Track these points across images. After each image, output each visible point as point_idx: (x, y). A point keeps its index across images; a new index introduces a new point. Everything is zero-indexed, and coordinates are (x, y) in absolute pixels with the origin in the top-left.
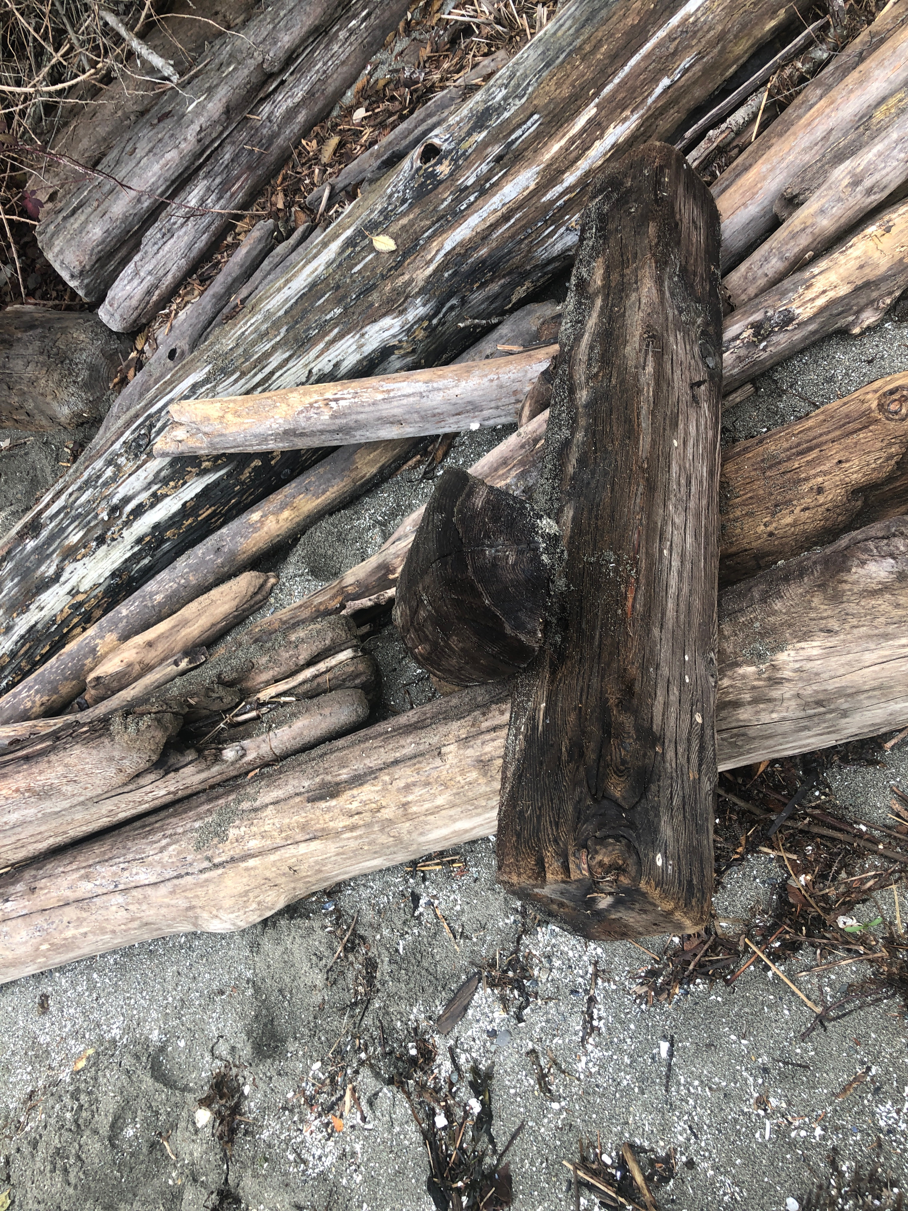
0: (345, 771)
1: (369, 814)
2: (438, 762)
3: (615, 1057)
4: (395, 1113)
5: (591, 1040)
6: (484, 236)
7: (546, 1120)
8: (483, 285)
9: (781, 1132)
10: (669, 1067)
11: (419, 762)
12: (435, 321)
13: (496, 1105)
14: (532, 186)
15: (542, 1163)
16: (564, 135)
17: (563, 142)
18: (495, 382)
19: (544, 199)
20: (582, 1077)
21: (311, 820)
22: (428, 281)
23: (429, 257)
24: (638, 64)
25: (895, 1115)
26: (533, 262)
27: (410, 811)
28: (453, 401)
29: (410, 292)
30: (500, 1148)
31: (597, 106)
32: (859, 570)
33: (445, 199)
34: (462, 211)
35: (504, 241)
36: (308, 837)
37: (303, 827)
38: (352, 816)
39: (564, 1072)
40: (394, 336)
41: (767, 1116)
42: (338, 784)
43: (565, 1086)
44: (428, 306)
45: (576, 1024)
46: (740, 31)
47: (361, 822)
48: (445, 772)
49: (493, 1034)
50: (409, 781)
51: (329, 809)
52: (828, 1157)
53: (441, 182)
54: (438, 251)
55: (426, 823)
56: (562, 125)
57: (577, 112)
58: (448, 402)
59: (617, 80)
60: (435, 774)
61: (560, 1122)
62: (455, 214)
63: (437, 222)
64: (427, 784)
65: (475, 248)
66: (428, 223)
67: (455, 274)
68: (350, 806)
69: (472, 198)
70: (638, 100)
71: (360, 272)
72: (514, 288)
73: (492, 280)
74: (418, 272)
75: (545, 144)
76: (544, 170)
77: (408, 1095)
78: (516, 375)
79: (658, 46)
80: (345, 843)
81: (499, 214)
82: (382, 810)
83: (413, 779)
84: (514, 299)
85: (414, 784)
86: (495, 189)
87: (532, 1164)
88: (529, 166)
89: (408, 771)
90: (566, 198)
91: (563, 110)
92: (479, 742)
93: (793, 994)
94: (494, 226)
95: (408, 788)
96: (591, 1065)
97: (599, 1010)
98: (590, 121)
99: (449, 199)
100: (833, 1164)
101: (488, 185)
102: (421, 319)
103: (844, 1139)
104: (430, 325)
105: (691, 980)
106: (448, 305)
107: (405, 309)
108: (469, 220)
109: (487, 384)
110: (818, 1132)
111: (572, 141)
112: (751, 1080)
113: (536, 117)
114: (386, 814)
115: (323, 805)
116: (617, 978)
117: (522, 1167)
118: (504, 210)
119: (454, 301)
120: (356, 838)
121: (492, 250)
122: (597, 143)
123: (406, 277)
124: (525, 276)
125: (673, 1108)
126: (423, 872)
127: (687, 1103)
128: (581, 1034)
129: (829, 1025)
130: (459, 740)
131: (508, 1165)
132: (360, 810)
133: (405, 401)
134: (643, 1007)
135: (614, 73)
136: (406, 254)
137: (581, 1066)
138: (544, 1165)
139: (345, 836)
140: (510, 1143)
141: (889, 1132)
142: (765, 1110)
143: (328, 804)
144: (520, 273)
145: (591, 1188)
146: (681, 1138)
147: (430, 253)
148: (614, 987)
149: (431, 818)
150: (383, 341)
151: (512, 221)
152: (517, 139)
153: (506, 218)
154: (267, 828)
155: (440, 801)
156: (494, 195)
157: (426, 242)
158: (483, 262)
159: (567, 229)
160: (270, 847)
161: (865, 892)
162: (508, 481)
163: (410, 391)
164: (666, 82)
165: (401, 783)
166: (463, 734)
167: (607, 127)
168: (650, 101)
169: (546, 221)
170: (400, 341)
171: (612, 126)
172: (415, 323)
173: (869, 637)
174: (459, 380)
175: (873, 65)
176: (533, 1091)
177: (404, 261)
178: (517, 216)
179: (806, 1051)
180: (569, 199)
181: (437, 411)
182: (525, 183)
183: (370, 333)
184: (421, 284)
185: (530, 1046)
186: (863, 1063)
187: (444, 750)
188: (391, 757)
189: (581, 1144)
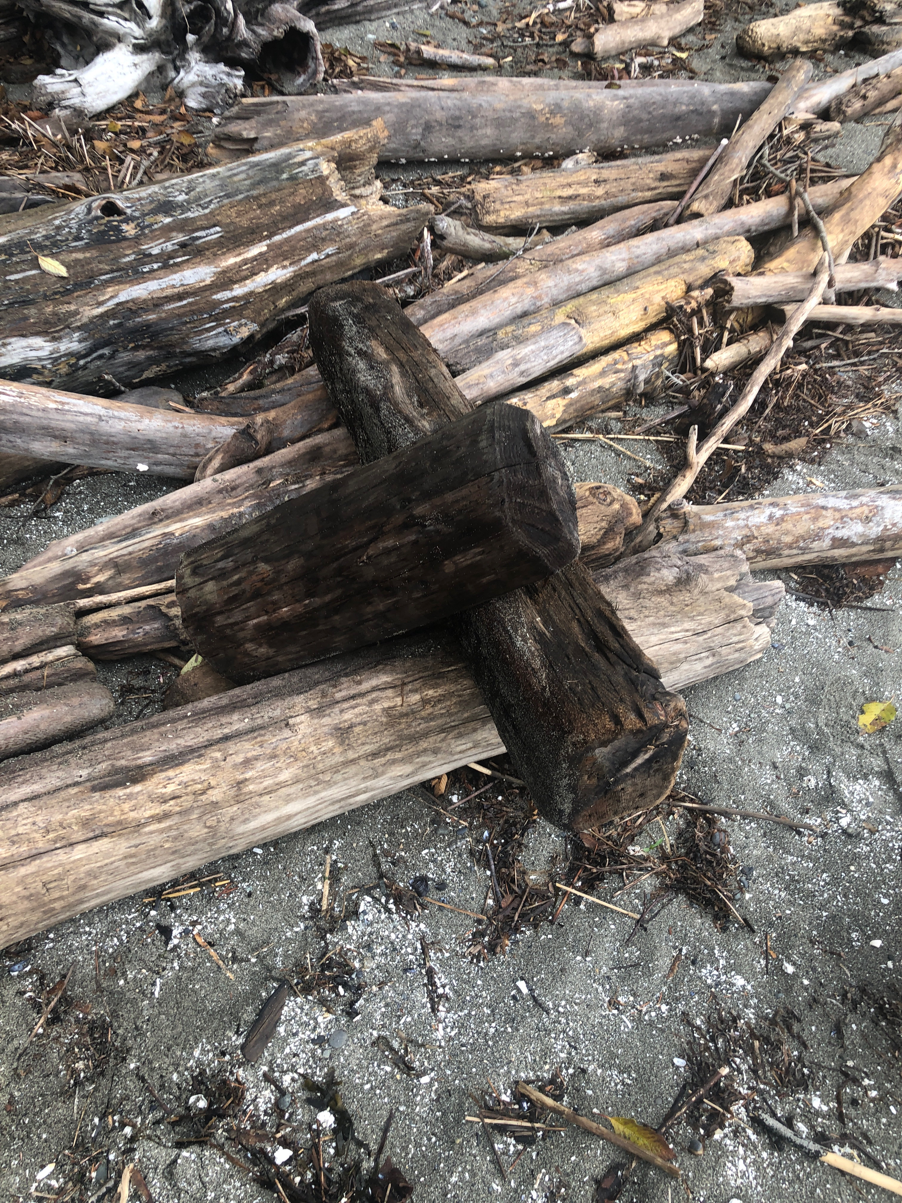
0: (148, 753)
1: (191, 798)
2: (287, 733)
3: (473, 1013)
4: (207, 1175)
5: (441, 1008)
6: (157, 303)
7: (418, 1098)
8: (136, 348)
9: (638, 1020)
10: (535, 999)
11: (263, 735)
12: (82, 362)
13: (352, 1107)
14: (208, 282)
15: (429, 1139)
16: (240, 254)
17: (238, 259)
18: (180, 430)
19: (214, 297)
20: (443, 1044)
21: (100, 812)
22: (92, 320)
23: (101, 299)
24: (301, 232)
25: (715, 972)
26: (185, 347)
27: (246, 790)
28: (133, 434)
29: (72, 323)
30: (374, 1147)
31: (268, 246)
32: (656, 574)
33: (128, 255)
34: (144, 273)
35: (172, 315)
36: (91, 835)
37: (85, 823)
38: (165, 802)
39: (423, 1045)
40: (40, 359)
41: (621, 1012)
42: (140, 767)
43: (428, 1058)
44: (83, 344)
45: (421, 997)
46: (363, 249)
47: (178, 809)
48: (296, 743)
49: (320, 1041)
50: (249, 755)
51: (130, 797)
52: (682, 1021)
53: (125, 239)
54: (112, 297)
55: (258, 805)
56: (239, 246)
57: (251, 243)
58: (127, 433)
59: (284, 235)
60: (284, 746)
61: (433, 1095)
62: (136, 272)
63: (117, 271)
64: (273, 756)
65: (146, 311)
66: (107, 267)
67: (119, 325)
68: (164, 791)
69: (155, 266)
70: (296, 258)
71: (17, 281)
72: (151, 365)
73: (144, 347)
74: (87, 308)
75: (224, 254)
76: (220, 273)
77: (221, 1147)
78: (201, 430)
79: (315, 228)
80: (144, 839)
81: (176, 290)
82: (210, 792)
83: (255, 753)
84: (146, 375)
85: (256, 758)
86: (177, 268)
87: (418, 1145)
88: (209, 264)
89: (247, 745)
90: (232, 304)
91: (241, 235)
92: (336, 710)
93: (612, 911)
94: (169, 299)
95: (247, 763)
96: (448, 1030)
97: (439, 979)
98: (261, 254)
99: (133, 257)
100: (689, 1023)
101: (171, 262)
102: (70, 354)
103: (686, 1004)
104: (76, 364)
105: (517, 930)
106: (100, 352)
107: (60, 338)
108: (149, 283)
109: (171, 429)
110: (664, 1008)
111: (245, 262)
112: (600, 989)
113: (218, 229)
114: (215, 795)
115: (120, 792)
116: (447, 947)
117: (407, 1154)
118: (181, 289)
119: (106, 351)
120: (162, 831)
121: (161, 319)
122: (262, 274)
123: (73, 307)
124: (169, 356)
125: (548, 1032)
126: (169, 900)
127: (560, 1023)
128: (429, 1005)
129: (648, 926)
130: (309, 711)
131: (388, 1160)
132: (178, 793)
133: (81, 419)
134: (482, 964)
135: (284, 230)
136: (78, 286)
137: (440, 1034)
138: (434, 1139)
139: (147, 829)
140: (384, 1138)
141: (717, 985)
142: (618, 1009)
143: (128, 791)
144: (169, 353)
145: (502, 1129)
146: (563, 1055)
147: (104, 295)
148: (447, 955)
149: (266, 798)
150: (26, 359)
151: (185, 302)
152: (200, 238)
153: (180, 297)
154: (21, 830)
155: (285, 775)
156: (176, 273)
157: (102, 285)
158: (148, 326)
159: (225, 331)
160: (25, 855)
161: (638, 827)
162: (242, 509)
163: (89, 411)
164: (314, 256)
165: (240, 759)
166: (313, 704)
167: (272, 266)
168: (303, 263)
169: (211, 315)
170: (44, 367)
171: (275, 266)
172: (65, 355)
173: (654, 624)
174: (142, 417)
175: (480, 306)
176: (393, 1077)
177: (73, 292)
178: (190, 300)
179: (632, 953)
180: (234, 307)
181: (112, 439)
182: (203, 276)
183: (15, 346)
184: (85, 320)
185: (375, 1033)
186: (675, 948)
187: (291, 721)
188: (218, 733)
189: (474, 1098)
